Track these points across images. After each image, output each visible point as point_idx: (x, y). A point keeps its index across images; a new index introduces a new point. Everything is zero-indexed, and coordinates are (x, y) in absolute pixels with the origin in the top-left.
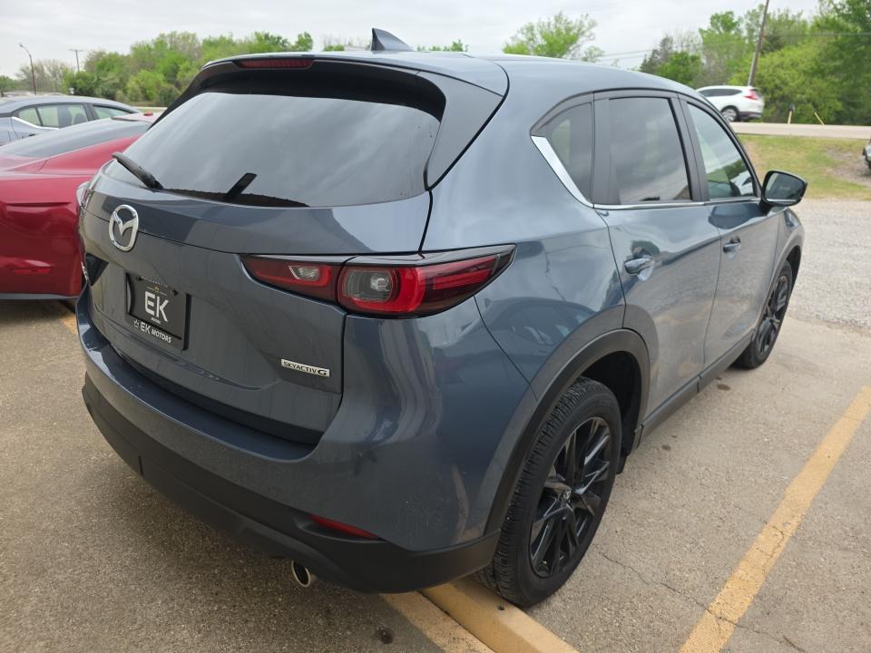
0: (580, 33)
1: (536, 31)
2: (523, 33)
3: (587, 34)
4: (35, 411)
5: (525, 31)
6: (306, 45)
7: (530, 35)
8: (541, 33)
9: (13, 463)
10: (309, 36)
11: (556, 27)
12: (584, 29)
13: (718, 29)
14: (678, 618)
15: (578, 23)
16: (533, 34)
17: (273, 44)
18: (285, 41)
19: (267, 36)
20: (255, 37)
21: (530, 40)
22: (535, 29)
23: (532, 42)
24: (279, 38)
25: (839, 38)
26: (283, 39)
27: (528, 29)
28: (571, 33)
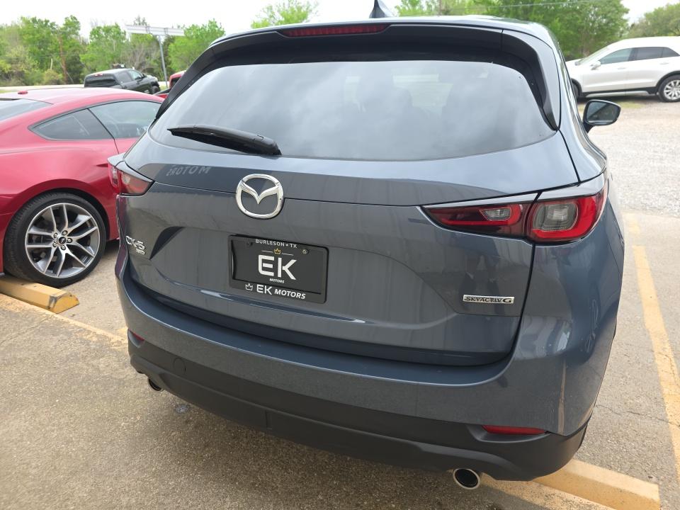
0: (309, 11)
1: (275, 10)
2: (264, 12)
3: (314, 11)
4: (24, 392)
5: (266, 10)
6: (74, 27)
7: (270, 13)
8: (279, 11)
9: (42, 450)
10: (75, 18)
11: (289, 7)
12: (311, 8)
13: (407, 5)
14: (657, 433)
15: (306, 3)
16: (273, 13)
17: (42, 27)
18: (53, 24)
19: (34, 20)
20: (21, 22)
21: (271, 17)
22: (274, 8)
23: (272, 19)
24: (47, 22)
25: (489, 9)
26: (51, 22)
27: (268, 8)
28: (302, 11)
